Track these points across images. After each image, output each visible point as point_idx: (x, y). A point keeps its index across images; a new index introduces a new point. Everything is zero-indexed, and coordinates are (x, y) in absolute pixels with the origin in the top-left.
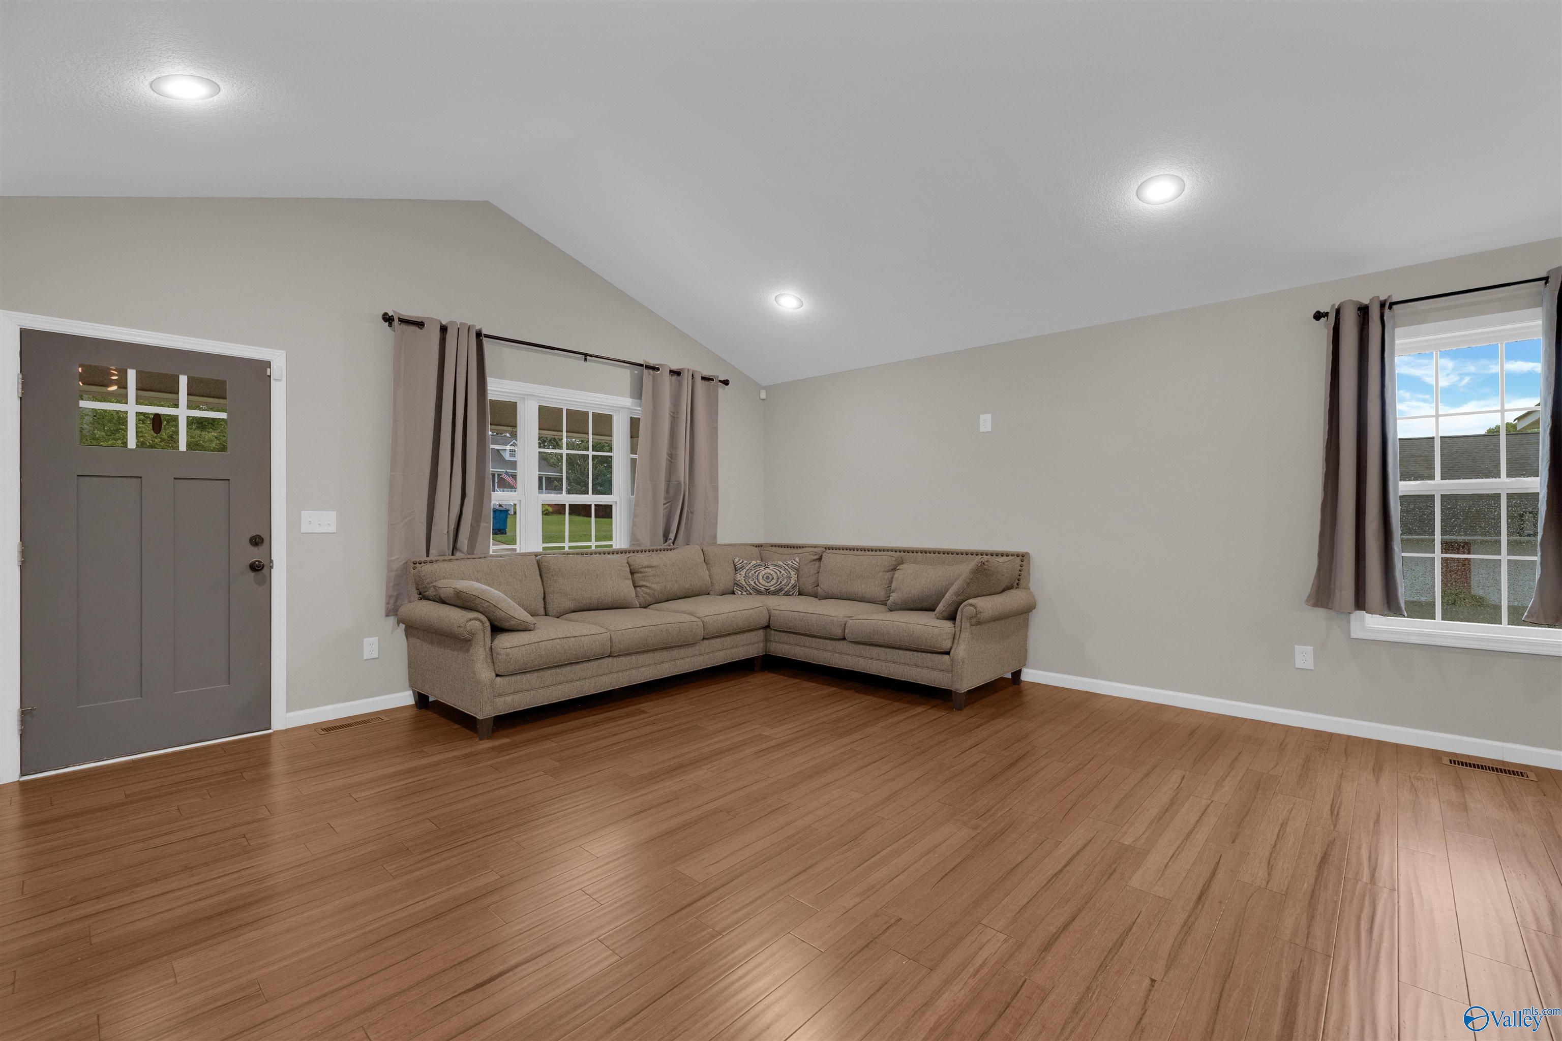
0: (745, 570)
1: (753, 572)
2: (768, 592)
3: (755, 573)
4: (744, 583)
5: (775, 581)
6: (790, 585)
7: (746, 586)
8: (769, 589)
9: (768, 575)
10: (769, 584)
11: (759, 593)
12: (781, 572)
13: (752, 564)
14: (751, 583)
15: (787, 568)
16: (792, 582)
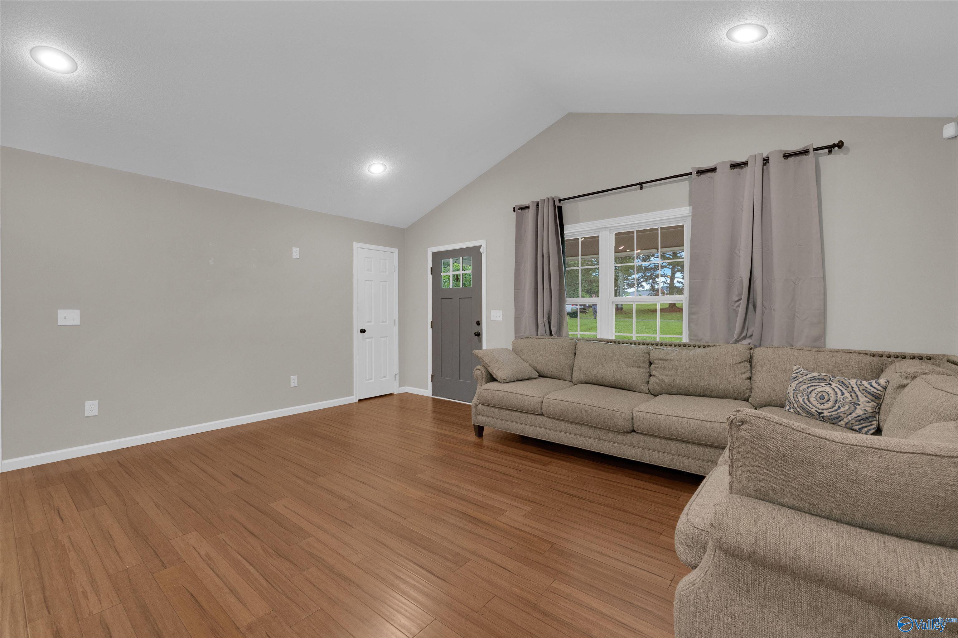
0: (797, 382)
1: (805, 386)
2: (819, 417)
3: (808, 388)
4: (792, 398)
5: (830, 404)
6: (854, 415)
7: (794, 402)
8: (822, 413)
9: (824, 394)
10: (822, 407)
11: (810, 414)
12: (843, 394)
13: (809, 376)
14: (800, 399)
15: (856, 389)
16: (859, 411)
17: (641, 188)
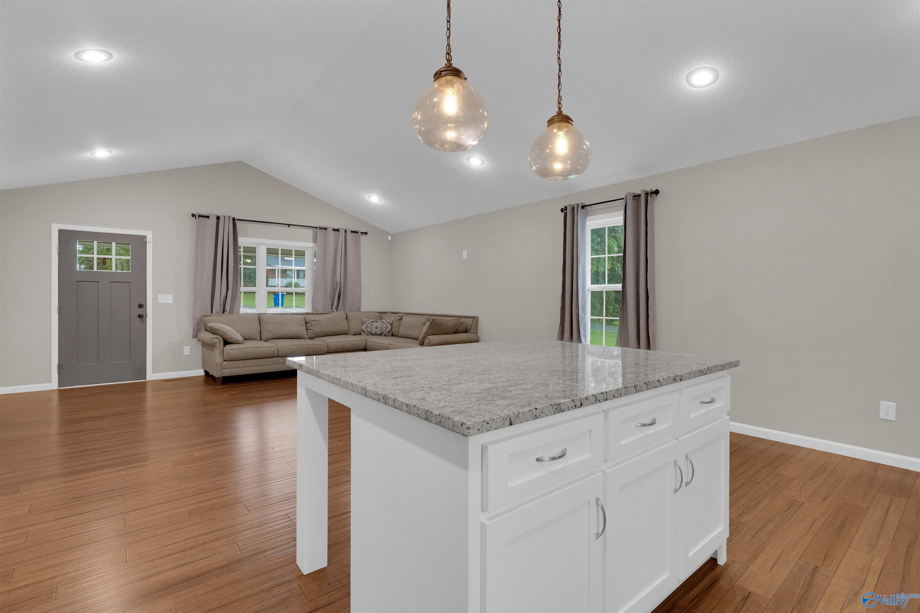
0: (366, 324)
1: (370, 325)
2: (376, 334)
3: (371, 325)
4: (365, 330)
5: (379, 329)
6: (387, 331)
7: (366, 331)
9: (377, 326)
10: (377, 331)
11: (372, 334)
12: (383, 325)
13: (370, 321)
14: (369, 330)
15: (386, 323)
16: (388, 330)
17: (289, 226)
